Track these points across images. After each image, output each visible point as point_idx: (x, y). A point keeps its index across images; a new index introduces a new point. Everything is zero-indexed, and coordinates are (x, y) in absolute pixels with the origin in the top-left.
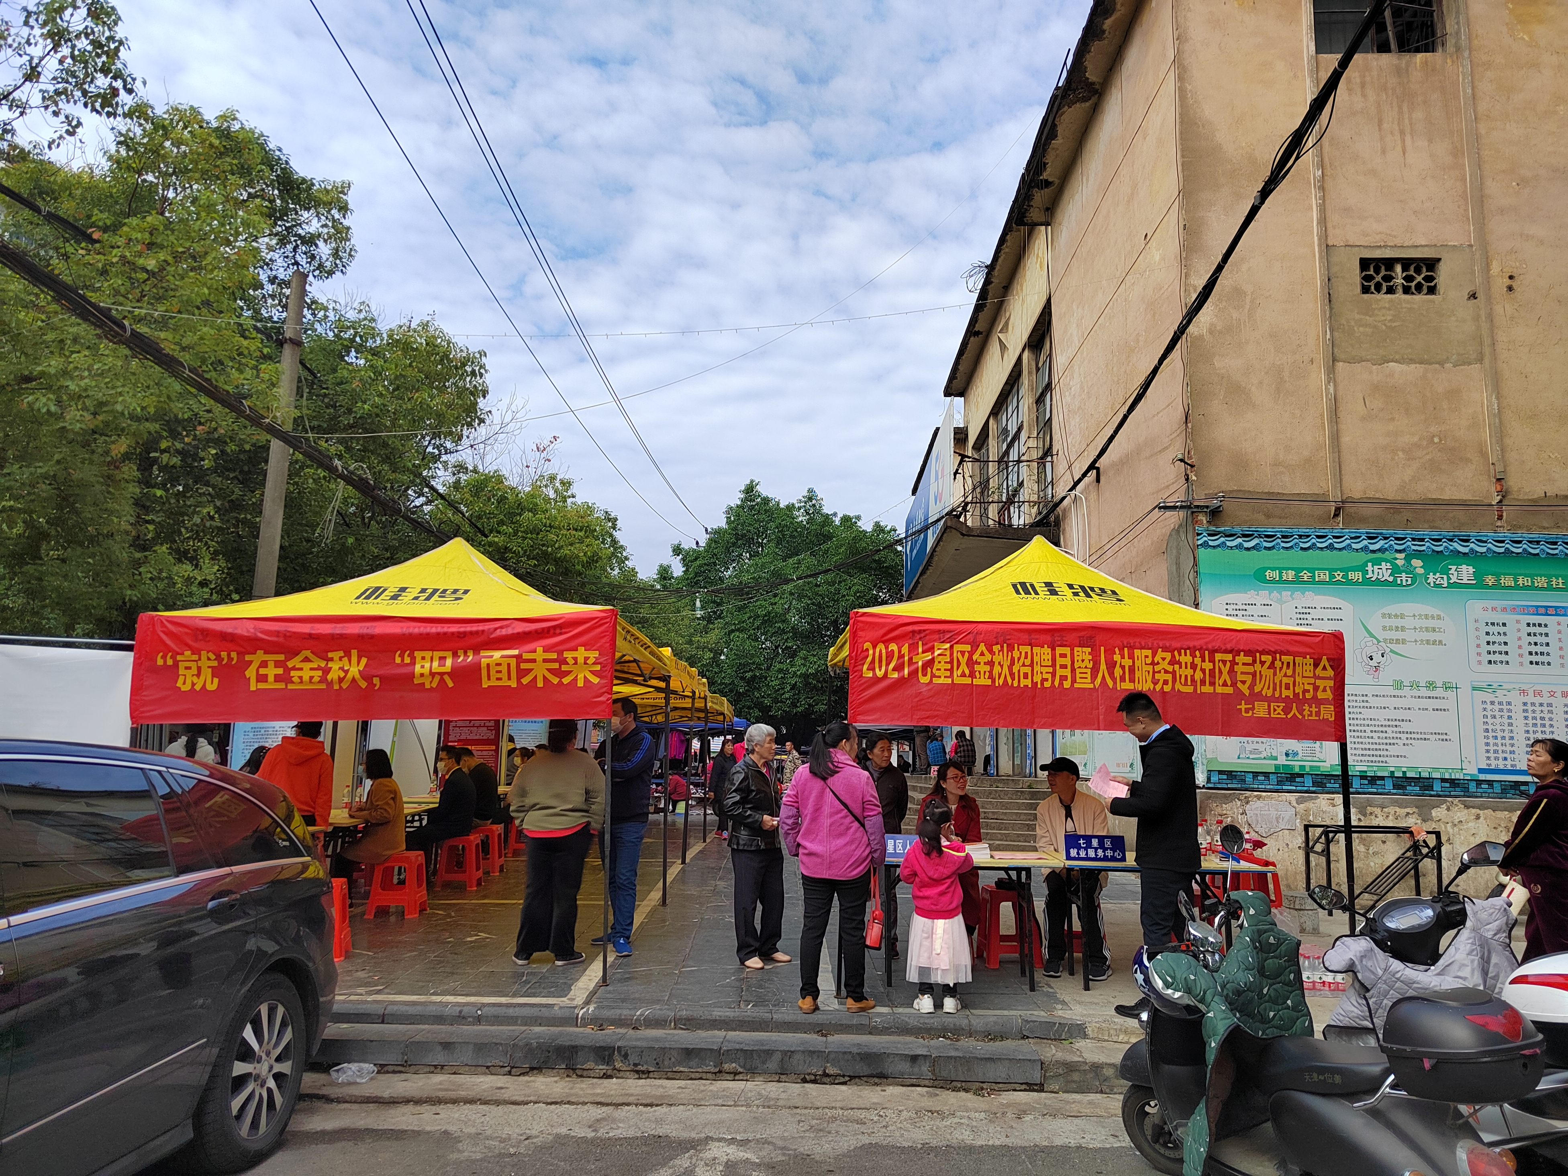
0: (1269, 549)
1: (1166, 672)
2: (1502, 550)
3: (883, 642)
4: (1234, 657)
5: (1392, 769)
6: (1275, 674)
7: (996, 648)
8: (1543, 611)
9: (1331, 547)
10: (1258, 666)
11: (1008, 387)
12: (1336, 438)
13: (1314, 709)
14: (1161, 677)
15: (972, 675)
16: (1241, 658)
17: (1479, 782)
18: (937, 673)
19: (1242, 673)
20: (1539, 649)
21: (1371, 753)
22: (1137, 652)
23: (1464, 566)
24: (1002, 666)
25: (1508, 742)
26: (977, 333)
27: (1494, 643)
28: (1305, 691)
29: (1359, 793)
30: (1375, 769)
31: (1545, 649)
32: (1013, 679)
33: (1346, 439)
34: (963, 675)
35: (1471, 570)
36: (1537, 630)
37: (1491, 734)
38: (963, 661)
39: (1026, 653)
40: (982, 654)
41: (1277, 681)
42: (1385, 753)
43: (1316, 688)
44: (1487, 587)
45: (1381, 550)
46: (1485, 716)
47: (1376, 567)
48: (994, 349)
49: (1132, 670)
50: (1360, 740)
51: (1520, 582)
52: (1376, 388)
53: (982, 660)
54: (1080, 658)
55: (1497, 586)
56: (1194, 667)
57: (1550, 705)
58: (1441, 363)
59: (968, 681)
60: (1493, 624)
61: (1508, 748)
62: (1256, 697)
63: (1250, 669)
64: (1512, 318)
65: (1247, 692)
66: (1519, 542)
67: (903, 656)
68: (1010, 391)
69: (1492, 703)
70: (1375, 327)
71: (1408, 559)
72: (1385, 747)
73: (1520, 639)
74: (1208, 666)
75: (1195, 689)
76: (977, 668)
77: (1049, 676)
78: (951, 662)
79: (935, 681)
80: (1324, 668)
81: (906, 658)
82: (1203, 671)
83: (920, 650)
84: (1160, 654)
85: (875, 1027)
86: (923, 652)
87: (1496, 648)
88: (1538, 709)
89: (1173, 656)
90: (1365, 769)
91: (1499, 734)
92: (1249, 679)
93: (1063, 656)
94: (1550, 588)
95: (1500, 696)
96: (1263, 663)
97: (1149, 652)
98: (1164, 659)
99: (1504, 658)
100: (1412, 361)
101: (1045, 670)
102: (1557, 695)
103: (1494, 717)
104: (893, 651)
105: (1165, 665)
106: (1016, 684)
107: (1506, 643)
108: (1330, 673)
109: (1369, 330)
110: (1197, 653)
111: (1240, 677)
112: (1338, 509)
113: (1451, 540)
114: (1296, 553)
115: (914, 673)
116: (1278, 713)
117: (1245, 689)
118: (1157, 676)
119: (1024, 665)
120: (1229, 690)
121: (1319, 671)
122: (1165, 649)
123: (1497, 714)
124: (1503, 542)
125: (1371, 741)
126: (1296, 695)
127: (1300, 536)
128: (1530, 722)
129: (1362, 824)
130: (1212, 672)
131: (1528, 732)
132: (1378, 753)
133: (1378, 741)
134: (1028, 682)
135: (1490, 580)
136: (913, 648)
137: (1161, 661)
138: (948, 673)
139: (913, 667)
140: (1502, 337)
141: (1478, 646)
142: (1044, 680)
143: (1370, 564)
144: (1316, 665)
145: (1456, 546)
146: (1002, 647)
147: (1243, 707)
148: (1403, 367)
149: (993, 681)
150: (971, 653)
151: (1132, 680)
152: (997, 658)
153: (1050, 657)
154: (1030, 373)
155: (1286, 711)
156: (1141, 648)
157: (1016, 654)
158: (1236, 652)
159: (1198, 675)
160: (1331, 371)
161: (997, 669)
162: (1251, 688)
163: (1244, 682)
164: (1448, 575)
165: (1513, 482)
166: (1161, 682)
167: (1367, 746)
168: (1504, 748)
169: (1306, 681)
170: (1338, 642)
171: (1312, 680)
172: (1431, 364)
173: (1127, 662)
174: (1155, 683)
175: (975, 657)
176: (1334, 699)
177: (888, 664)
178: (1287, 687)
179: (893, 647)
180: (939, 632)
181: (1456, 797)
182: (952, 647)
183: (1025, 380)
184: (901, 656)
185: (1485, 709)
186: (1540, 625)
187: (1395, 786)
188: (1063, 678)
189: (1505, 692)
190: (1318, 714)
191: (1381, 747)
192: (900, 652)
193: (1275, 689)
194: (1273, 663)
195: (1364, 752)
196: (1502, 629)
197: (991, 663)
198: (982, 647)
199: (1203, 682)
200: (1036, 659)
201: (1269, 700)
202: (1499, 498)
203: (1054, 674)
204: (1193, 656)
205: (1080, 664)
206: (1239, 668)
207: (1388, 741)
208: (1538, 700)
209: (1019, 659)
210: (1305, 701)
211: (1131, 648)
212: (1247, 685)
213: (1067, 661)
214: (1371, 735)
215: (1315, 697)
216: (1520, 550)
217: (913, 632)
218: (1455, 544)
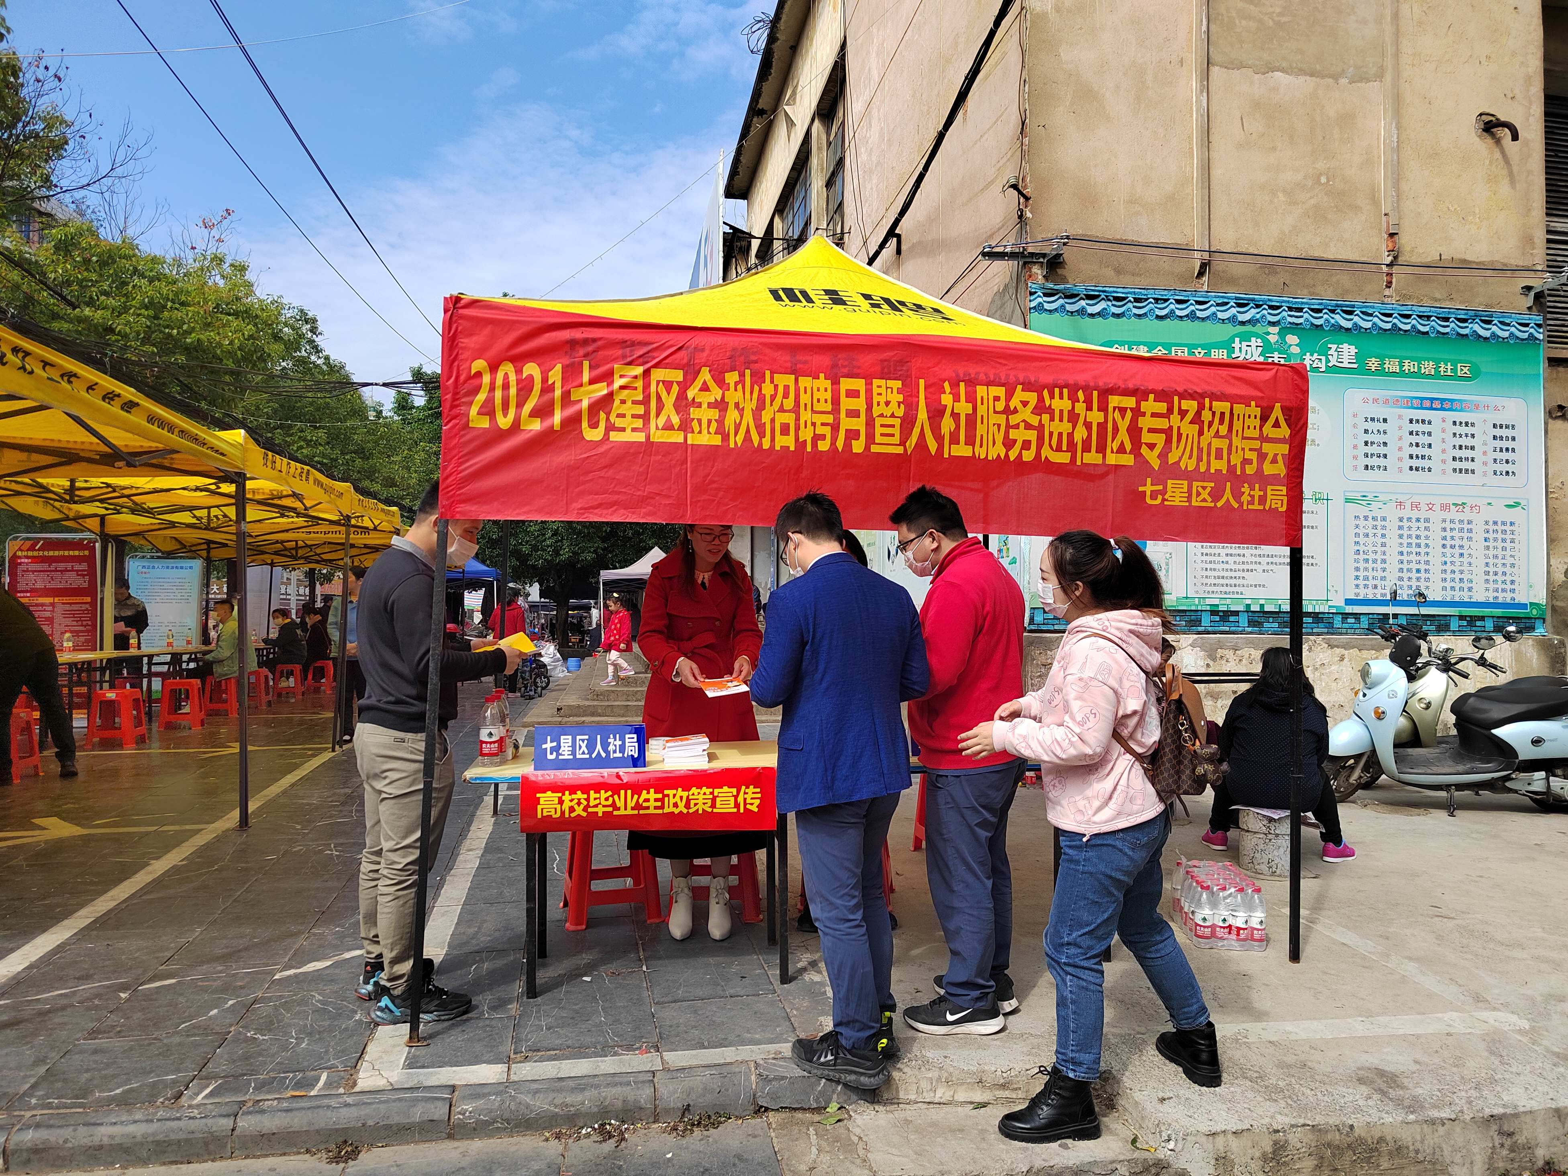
0: (1117, 316)
1: (1028, 426)
2: (1389, 326)
3: (514, 360)
4: (1138, 403)
5: (1248, 602)
6: (1201, 433)
7: (732, 378)
8: (1427, 404)
9: (1192, 316)
10: (1175, 419)
11: (795, 175)
12: (1207, 167)
13: (1257, 493)
14: (1019, 435)
15: (685, 426)
16: (1151, 405)
17: (1345, 616)
18: (619, 423)
19: (1150, 430)
20: (1420, 451)
21: (1225, 581)
22: (981, 391)
23: (1345, 346)
24: (741, 411)
25: (1379, 566)
26: (761, 113)
27: (1372, 443)
28: (1246, 462)
29: (1208, 633)
30: (1228, 601)
31: (1426, 451)
32: (762, 435)
33: (1216, 172)
34: (669, 427)
35: (1353, 350)
36: (1420, 427)
37: (1362, 557)
38: (669, 401)
39: (787, 388)
40: (705, 388)
41: (1204, 444)
42: (1241, 582)
43: (1262, 457)
44: (1369, 372)
45: (1252, 322)
46: (1357, 535)
47: (1244, 344)
48: (781, 130)
49: (971, 421)
50: (1213, 566)
51: (1406, 368)
52: (1256, 105)
53: (706, 398)
54: (882, 399)
55: (1380, 372)
56: (1073, 418)
57: (1427, 520)
58: (1336, 77)
59: (677, 437)
60: (1373, 419)
61: (1380, 574)
62: (1171, 471)
63: (1163, 423)
64: (1420, 23)
65: (1156, 464)
66: (1408, 316)
67: (552, 388)
68: (797, 180)
69: (1366, 518)
70: (1260, 21)
71: (1282, 333)
72: (1241, 574)
73: (1400, 439)
74: (1096, 417)
75: (1073, 458)
76: (694, 413)
77: (827, 431)
78: (646, 402)
79: (614, 436)
80: (1277, 425)
81: (558, 393)
82: (1088, 426)
83: (586, 377)
84: (1020, 395)
85: (462, 1125)
86: (591, 382)
87: (1374, 449)
88: (1414, 525)
89: (1041, 399)
90: (1216, 602)
91: (1371, 557)
92: (1160, 440)
93: (853, 394)
94: (1437, 376)
95: (1376, 510)
96: (1183, 413)
97: (1001, 391)
98: (1025, 404)
99: (1382, 462)
100: (1301, 72)
101: (819, 419)
102: (1437, 508)
103: (1367, 535)
104: (531, 378)
105: (1026, 414)
106: (766, 445)
107: (1385, 444)
108: (1285, 431)
109: (1253, 25)
110: (1080, 394)
111: (1146, 438)
112: (1204, 266)
113: (1333, 311)
114: (1149, 323)
115: (572, 422)
116: (1202, 498)
117: (1152, 458)
118: (1013, 434)
119: (781, 410)
120: (1128, 460)
121: (1268, 429)
122: (1027, 388)
123: (1371, 532)
124: (1390, 315)
125: (1225, 566)
126: (1231, 469)
127: (1157, 300)
128: (1405, 541)
129: (1211, 671)
130: (1102, 427)
131: (1402, 553)
132: (1233, 582)
133: (1233, 567)
134: (789, 442)
135: (1373, 363)
136: (571, 373)
137: (1020, 407)
138: (639, 423)
139: (571, 411)
140: (1406, 46)
141: (1355, 447)
142: (817, 438)
143: (1237, 340)
144: (1264, 419)
145: (1339, 319)
146: (742, 375)
147: (1148, 488)
148: (1290, 79)
149: (726, 437)
150: (684, 386)
151: (970, 441)
152: (733, 397)
153: (829, 395)
154: (819, 149)
155: (1216, 495)
156: (988, 384)
157: (768, 389)
158: (1140, 394)
159: (1080, 434)
160: (1206, 76)
161: (732, 415)
162: (1163, 456)
163: (1151, 446)
164: (1327, 355)
165: (1406, 240)
166: (1018, 445)
167: (1221, 574)
168: (1375, 573)
169: (1248, 444)
170: (1299, 381)
171: (1256, 444)
172: (1323, 77)
173: (963, 408)
174: (1009, 444)
175: (690, 394)
176: (1287, 475)
177: (520, 405)
178: (1219, 455)
179: (532, 369)
180: (623, 344)
181: (1319, 634)
182: (647, 373)
183: (814, 161)
184: (548, 389)
185: (1357, 526)
186: (1423, 421)
187: (1251, 623)
188: (852, 435)
189: (1380, 505)
190: (1263, 500)
191: (1237, 574)
192: (545, 380)
193: (1200, 459)
194: (1198, 413)
195: (1217, 581)
196: (1382, 426)
197: (721, 405)
198: (705, 375)
199: (1087, 448)
200: (804, 399)
201: (1190, 476)
202: (1390, 258)
203: (835, 428)
204: (1074, 399)
205: (882, 409)
206: (1145, 423)
207: (1246, 567)
208: (1414, 514)
209: (773, 398)
210: (1245, 478)
211: (971, 383)
212: (1157, 451)
213: (860, 404)
214: (1225, 559)
215: (1260, 470)
216: (1408, 327)
217: (573, 344)
218: (1337, 317)
